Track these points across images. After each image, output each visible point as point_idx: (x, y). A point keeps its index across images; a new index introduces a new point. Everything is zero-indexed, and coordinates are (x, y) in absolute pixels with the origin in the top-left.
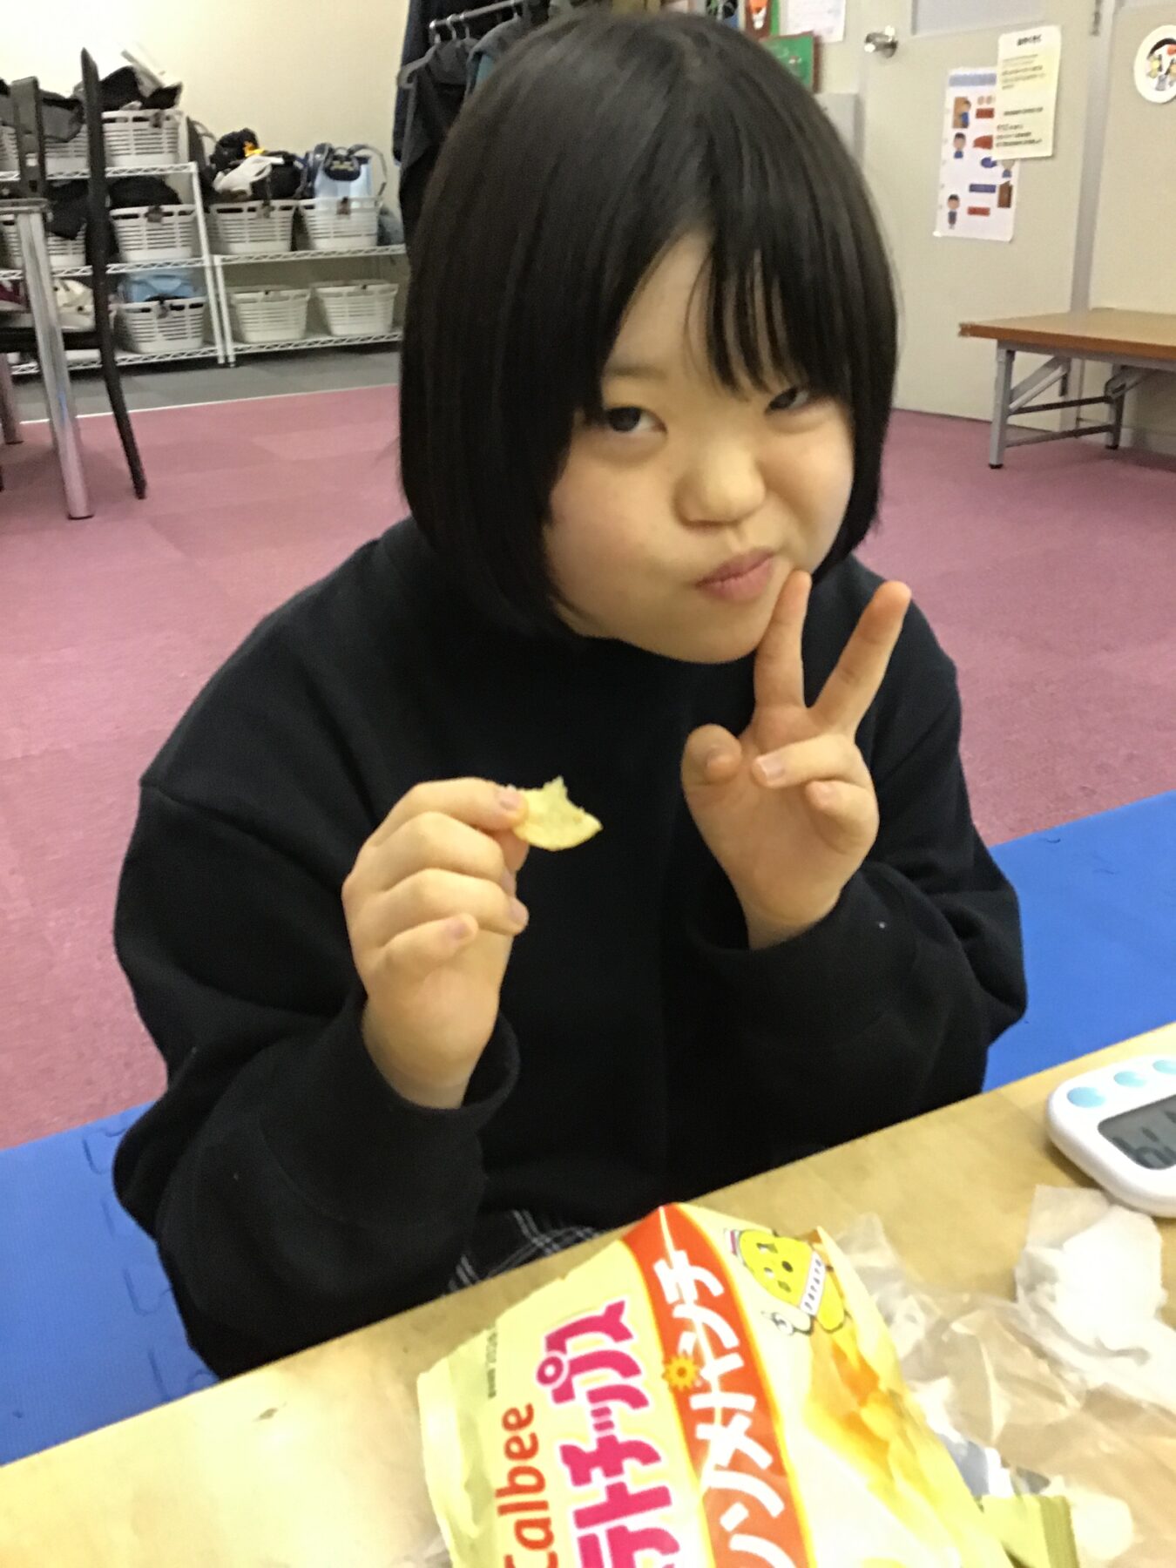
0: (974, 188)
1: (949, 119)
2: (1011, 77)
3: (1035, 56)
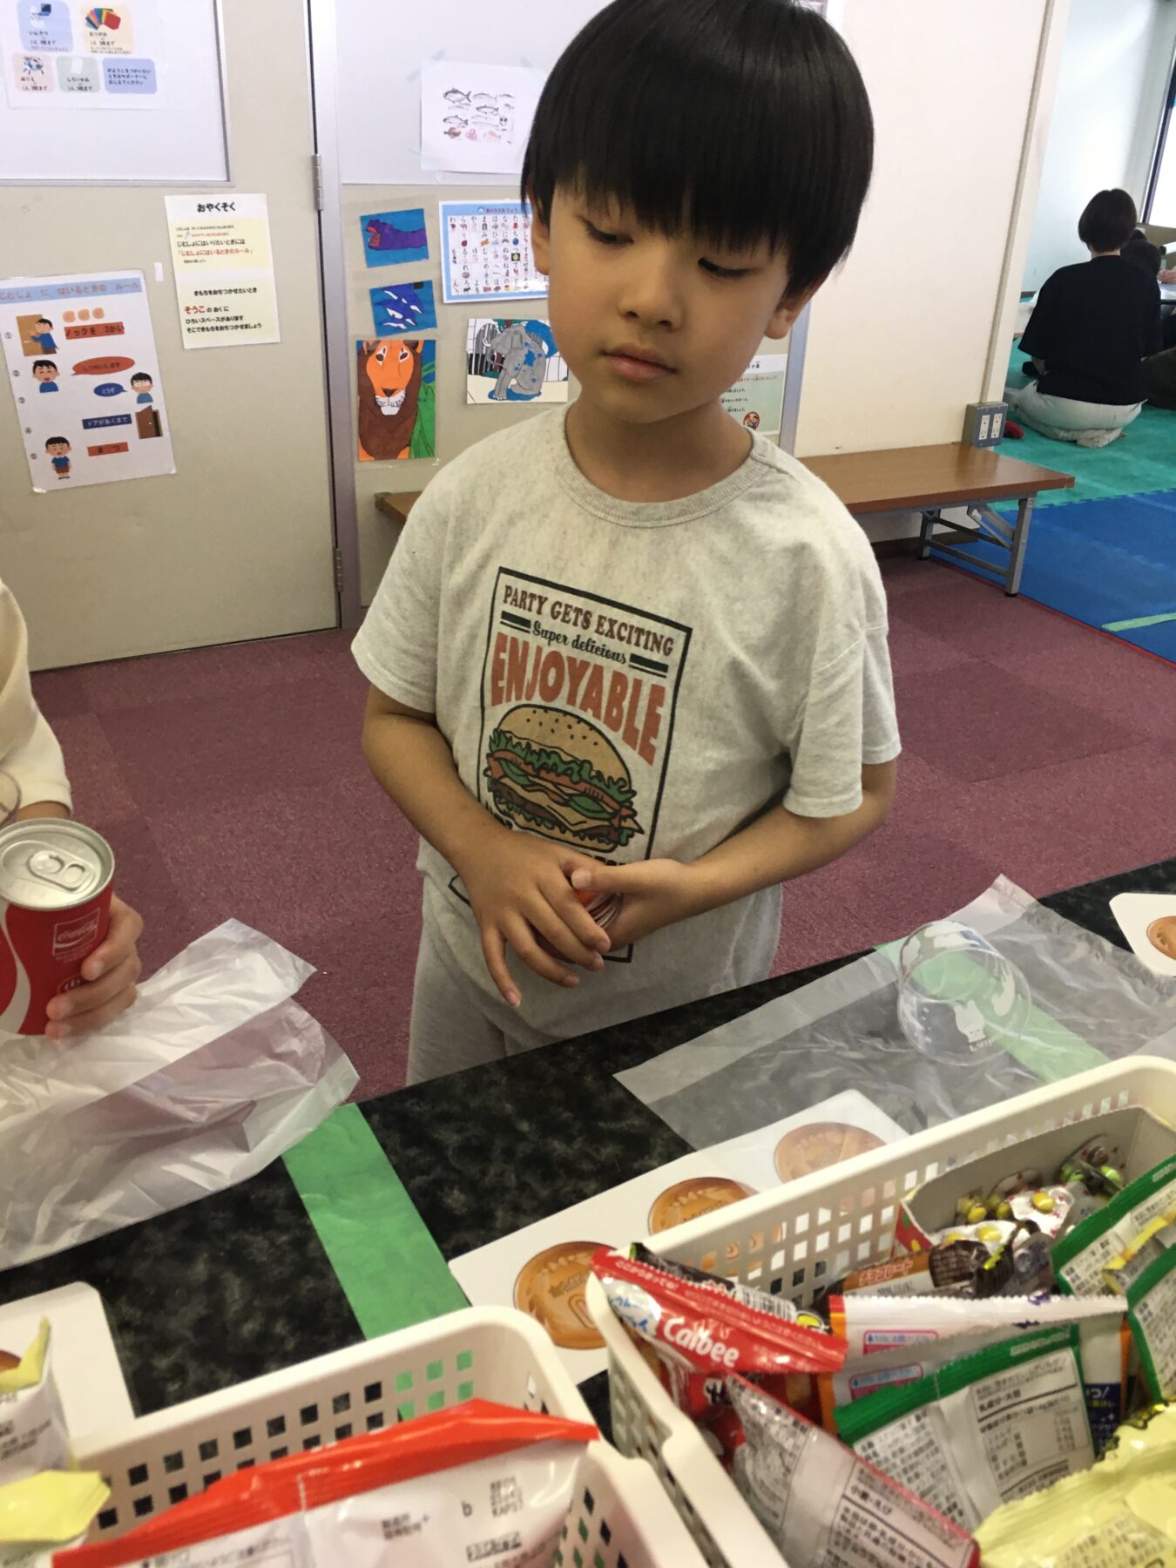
1: (14, 346)
2: (197, 249)
3: (230, 227)
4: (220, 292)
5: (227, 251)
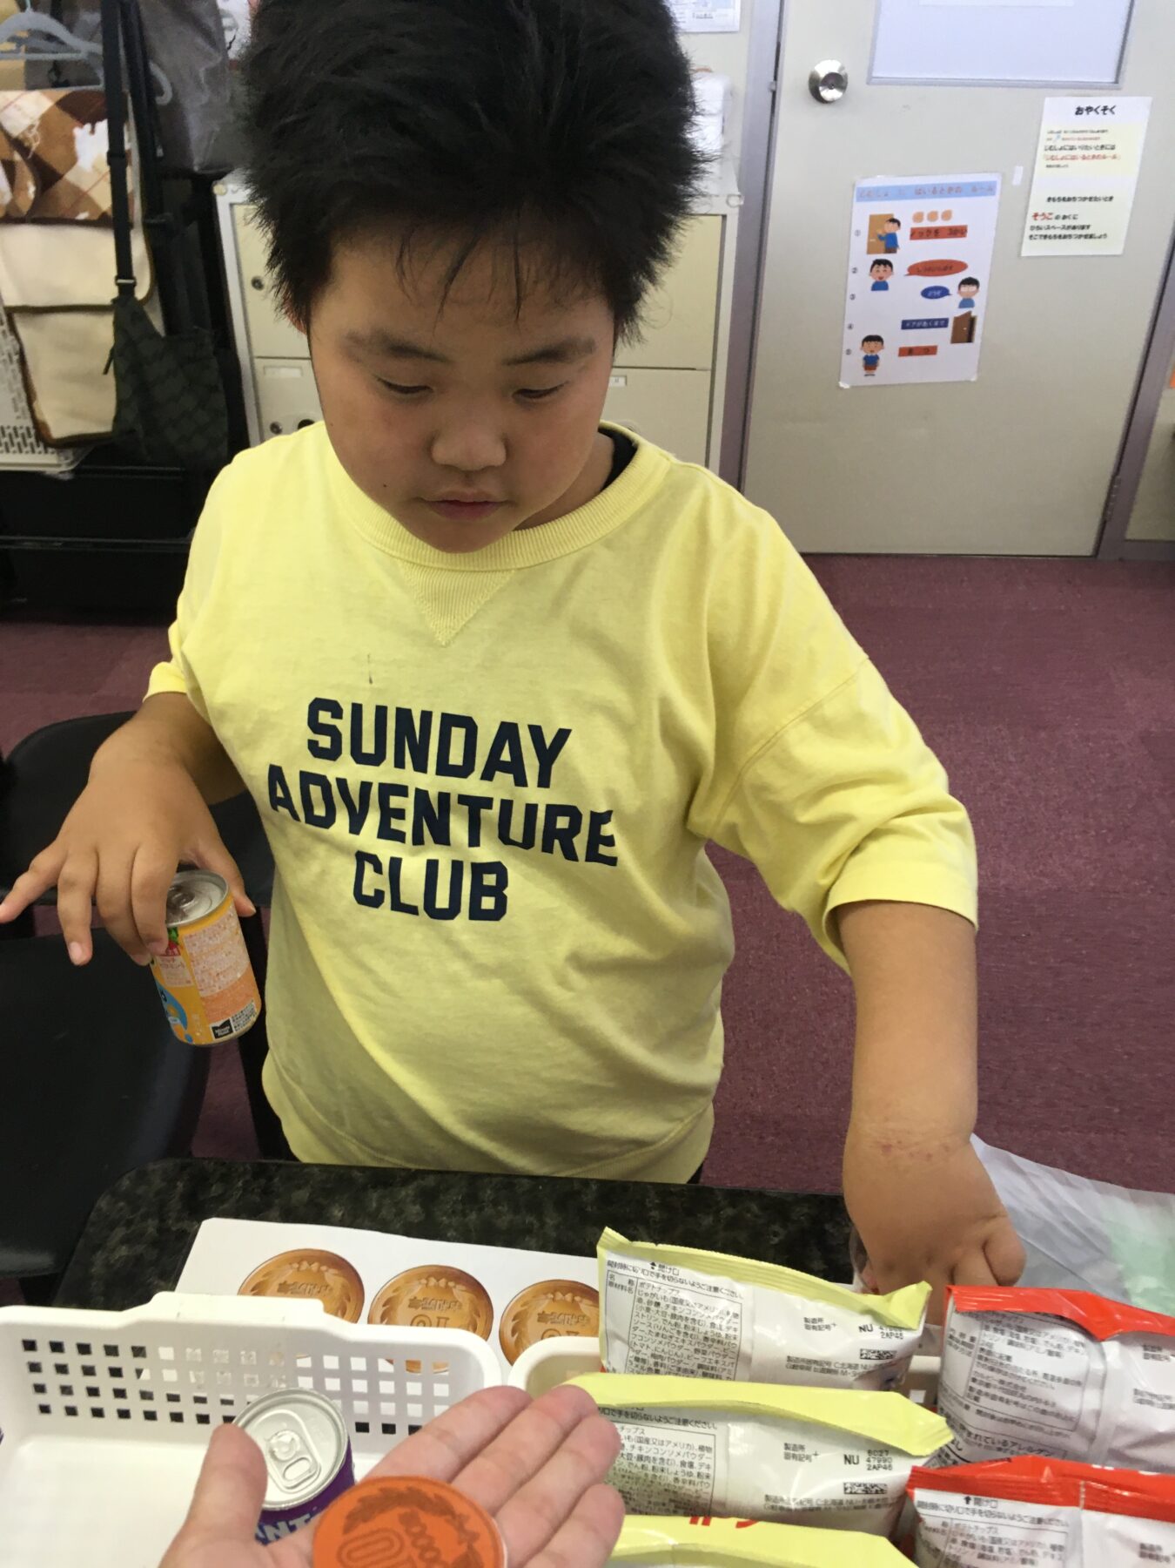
0: (906, 325)
1: (860, 243)
2: (1063, 153)
3: (1103, 131)
4: (1074, 199)
5: (1094, 157)
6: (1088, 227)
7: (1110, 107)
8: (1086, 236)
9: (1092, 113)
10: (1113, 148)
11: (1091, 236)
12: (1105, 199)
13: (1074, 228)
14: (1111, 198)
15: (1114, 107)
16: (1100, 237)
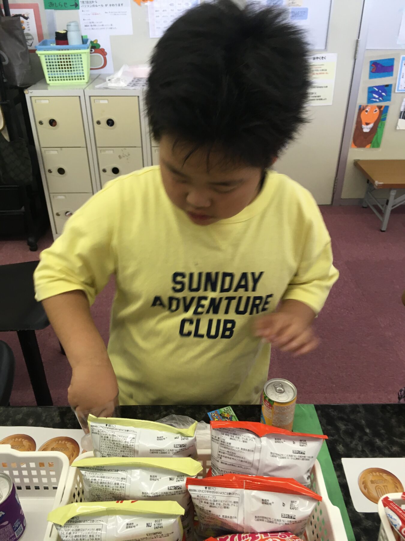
3: (323, 65)
4: (315, 87)
5: (320, 73)
6: (320, 96)
7: (324, 57)
8: (320, 99)
9: (319, 59)
10: (326, 70)
11: (321, 99)
12: (325, 87)
13: (316, 97)
14: (327, 87)
15: (325, 57)
16: (324, 99)
